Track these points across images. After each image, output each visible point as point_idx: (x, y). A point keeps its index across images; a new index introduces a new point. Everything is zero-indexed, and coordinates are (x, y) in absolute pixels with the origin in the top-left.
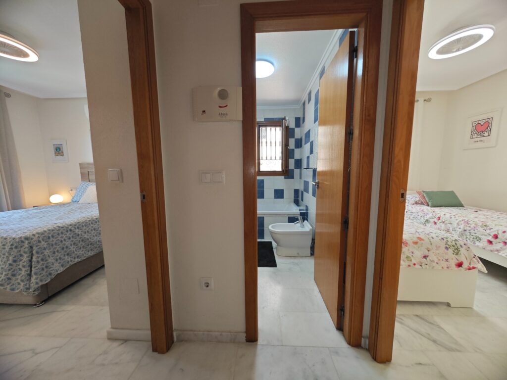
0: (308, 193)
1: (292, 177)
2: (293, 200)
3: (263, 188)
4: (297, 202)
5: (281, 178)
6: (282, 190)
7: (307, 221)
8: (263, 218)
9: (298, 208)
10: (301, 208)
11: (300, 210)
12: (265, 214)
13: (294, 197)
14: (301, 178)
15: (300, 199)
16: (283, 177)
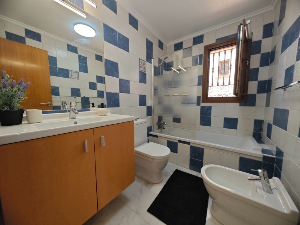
0: (285, 129)
1: (254, 104)
2: (252, 133)
3: (211, 116)
4: (258, 137)
5: (236, 106)
6: (236, 120)
7: (280, 178)
8: (203, 149)
9: (260, 147)
10: (266, 147)
11: (263, 151)
12: (204, 146)
13: (255, 129)
14: (268, 105)
15: (264, 133)
16: (238, 104)
